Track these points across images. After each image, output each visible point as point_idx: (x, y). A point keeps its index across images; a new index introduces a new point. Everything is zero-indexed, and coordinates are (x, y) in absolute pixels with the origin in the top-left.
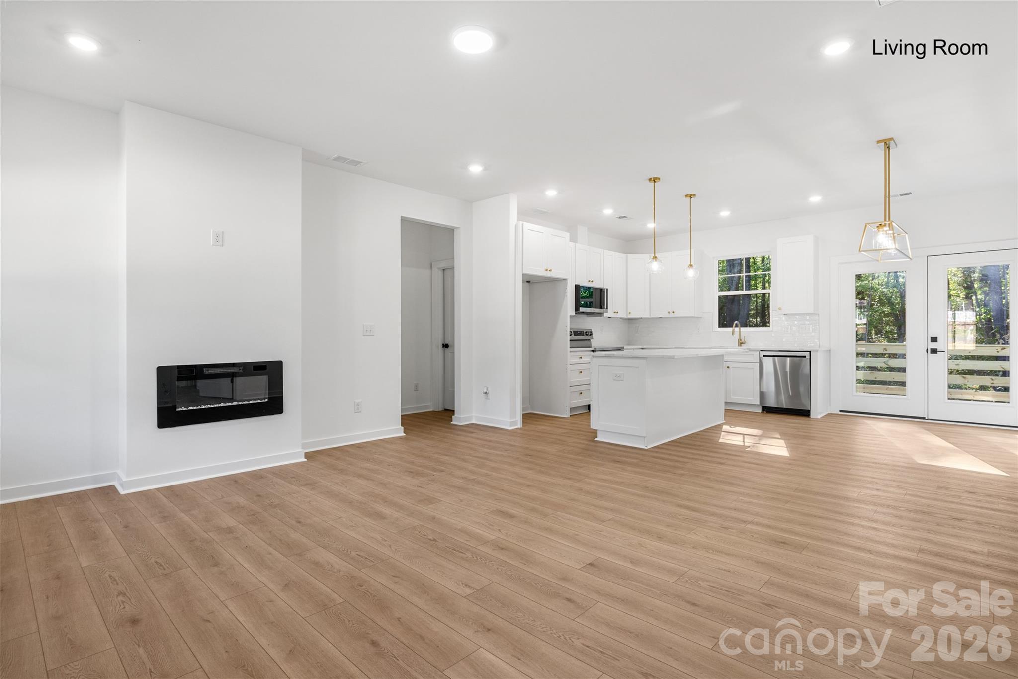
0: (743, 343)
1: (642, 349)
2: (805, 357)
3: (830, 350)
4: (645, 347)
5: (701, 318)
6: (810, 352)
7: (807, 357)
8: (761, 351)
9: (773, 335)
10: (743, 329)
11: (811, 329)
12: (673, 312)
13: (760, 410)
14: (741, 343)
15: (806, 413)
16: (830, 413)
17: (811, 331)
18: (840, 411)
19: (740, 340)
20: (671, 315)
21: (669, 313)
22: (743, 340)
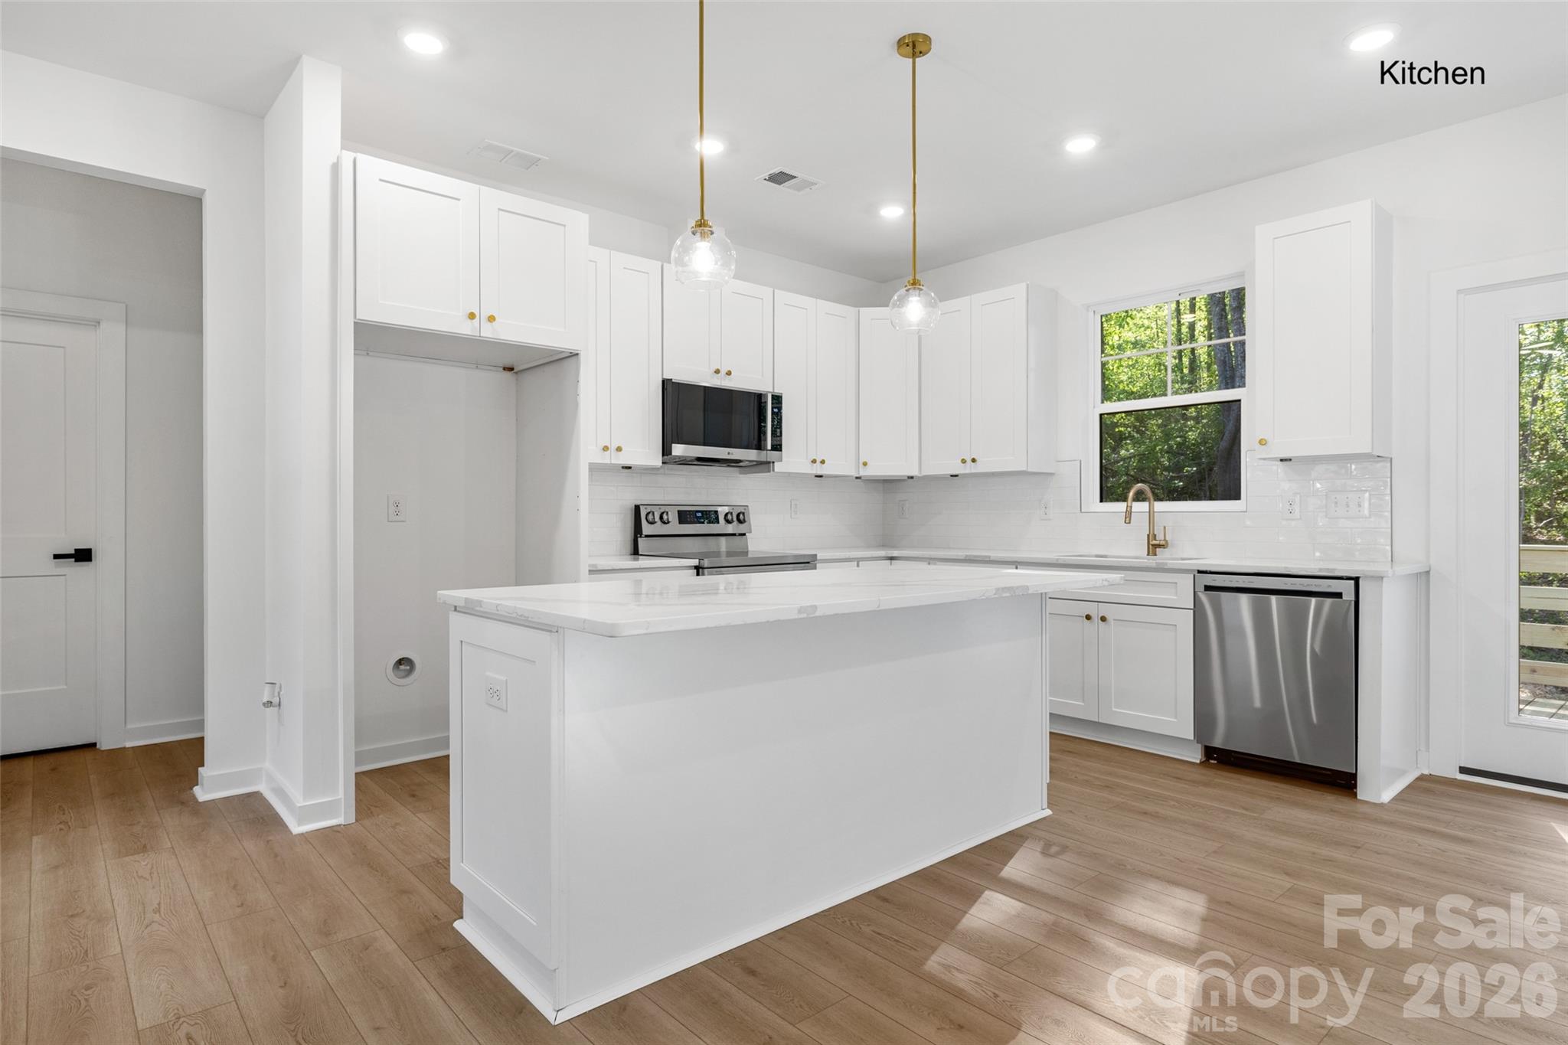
0: (1159, 546)
1: (892, 558)
2: (1339, 595)
3: (1428, 572)
4: (895, 553)
5: (1052, 474)
6: (1356, 580)
7: (1344, 598)
8: (1200, 572)
9: (1248, 523)
10: (1160, 506)
11: (1366, 505)
12: (974, 460)
13: (1196, 756)
14: (1155, 546)
15: (1344, 783)
16: (1426, 772)
17: (1366, 512)
18: (1463, 770)
19: (1151, 536)
20: (970, 468)
21: (964, 461)
22: (1160, 537)
